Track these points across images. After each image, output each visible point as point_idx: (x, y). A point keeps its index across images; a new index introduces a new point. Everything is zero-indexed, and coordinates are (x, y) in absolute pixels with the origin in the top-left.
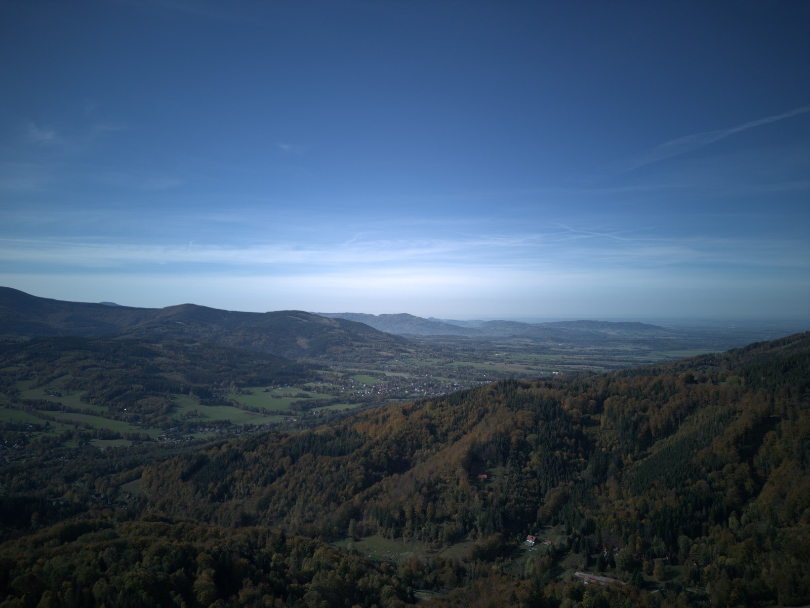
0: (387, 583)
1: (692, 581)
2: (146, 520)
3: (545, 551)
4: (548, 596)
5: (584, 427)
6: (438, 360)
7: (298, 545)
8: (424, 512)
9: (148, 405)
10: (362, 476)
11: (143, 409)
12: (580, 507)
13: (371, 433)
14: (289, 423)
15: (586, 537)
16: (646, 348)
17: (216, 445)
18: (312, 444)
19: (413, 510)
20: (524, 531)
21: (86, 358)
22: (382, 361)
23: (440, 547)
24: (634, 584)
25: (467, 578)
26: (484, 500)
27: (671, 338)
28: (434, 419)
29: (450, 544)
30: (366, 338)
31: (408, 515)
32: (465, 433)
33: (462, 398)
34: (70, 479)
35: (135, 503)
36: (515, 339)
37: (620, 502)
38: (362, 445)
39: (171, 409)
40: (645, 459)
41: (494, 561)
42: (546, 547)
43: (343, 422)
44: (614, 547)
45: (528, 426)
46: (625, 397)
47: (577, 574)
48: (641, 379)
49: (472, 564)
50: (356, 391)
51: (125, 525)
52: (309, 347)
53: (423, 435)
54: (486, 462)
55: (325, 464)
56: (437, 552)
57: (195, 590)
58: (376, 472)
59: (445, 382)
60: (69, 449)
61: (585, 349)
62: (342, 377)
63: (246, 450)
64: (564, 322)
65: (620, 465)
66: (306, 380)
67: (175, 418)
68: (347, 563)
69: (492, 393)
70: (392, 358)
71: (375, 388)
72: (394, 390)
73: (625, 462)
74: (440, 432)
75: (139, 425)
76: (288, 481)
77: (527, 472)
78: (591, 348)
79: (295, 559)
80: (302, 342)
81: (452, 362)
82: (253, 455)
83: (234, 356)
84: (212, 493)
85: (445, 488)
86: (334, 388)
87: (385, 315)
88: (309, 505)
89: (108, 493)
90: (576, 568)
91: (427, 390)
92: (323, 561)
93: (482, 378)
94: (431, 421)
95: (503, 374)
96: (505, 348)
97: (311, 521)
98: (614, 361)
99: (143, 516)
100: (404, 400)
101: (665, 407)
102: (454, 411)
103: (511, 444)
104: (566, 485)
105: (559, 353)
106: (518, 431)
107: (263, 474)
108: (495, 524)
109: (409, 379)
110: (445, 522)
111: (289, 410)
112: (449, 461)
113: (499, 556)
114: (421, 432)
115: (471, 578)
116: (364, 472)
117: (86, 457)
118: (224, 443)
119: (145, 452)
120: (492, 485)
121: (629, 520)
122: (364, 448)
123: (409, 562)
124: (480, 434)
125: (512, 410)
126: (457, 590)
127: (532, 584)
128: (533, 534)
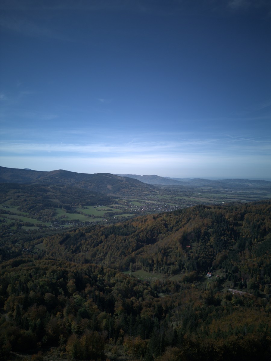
0: (146, 289)
2: (46, 259)
3: (215, 279)
4: (216, 298)
5: (235, 227)
6: (169, 196)
7: (109, 272)
8: (162, 261)
9: (45, 212)
10: (136, 245)
11: (43, 214)
12: (232, 261)
13: (139, 227)
14: (104, 222)
15: (234, 274)
16: (266, 192)
17: (73, 230)
18: (114, 230)
19: (158, 260)
20: (206, 271)
21: (19, 192)
22: (144, 196)
23: (169, 276)
24: (255, 295)
25: (181, 289)
26: (189, 256)
28: (167, 221)
29: (173, 275)
30: (137, 186)
31: (155, 262)
32: (181, 228)
33: (180, 212)
34: (14, 242)
35: (41, 253)
36: (205, 187)
37: (250, 259)
38: (135, 231)
39: (54, 214)
40: (263, 241)
41: (193, 283)
42: (216, 278)
43: (127, 222)
44: (247, 279)
45: (209, 225)
46: (254, 213)
47: (230, 290)
48: (262, 206)
49: (183, 284)
50: (132, 209)
51: (38, 261)
52: (112, 189)
53: (162, 228)
54: (190, 240)
55: (120, 239)
56: (168, 278)
57: (67, 287)
58: (141, 243)
59: (172, 205)
60: (13, 230)
61: (237, 192)
62: (127, 202)
63: (86, 232)
64: (228, 179)
65: (251, 244)
66: (111, 203)
67: (56, 218)
68: (129, 280)
69: (193, 211)
70: (149, 194)
71: (141, 208)
72: (149, 209)
73: (253, 242)
74: (169, 227)
75: (41, 221)
76: (104, 246)
77: (208, 246)
78: (240, 192)
79: (107, 277)
80: (109, 187)
81: (175, 197)
82: (89, 234)
83: (81, 192)
84: (73, 250)
85: (172, 251)
86: (123, 207)
87: (146, 176)
88: (113, 256)
89: (30, 248)
90: (229, 287)
91: (164, 209)
92: (119, 279)
93: (189, 204)
94: (166, 222)
95: (199, 203)
96: (200, 191)
97: (114, 263)
98: (251, 197)
99: (45, 258)
100: (154, 213)
102: (176, 218)
103: (202, 233)
105: (225, 193)
106: (204, 228)
107: (93, 242)
108: (193, 267)
109: (156, 204)
110: (171, 265)
111: (104, 216)
112: (173, 240)
113: (195, 281)
115: (182, 289)
116: (136, 243)
117: (20, 233)
118: (77, 229)
119: (44, 232)
120: (192, 250)
121: (254, 267)
123: (155, 281)
124: (187, 228)
125: (202, 218)
126: (176, 294)
127: (209, 293)
128: (210, 272)
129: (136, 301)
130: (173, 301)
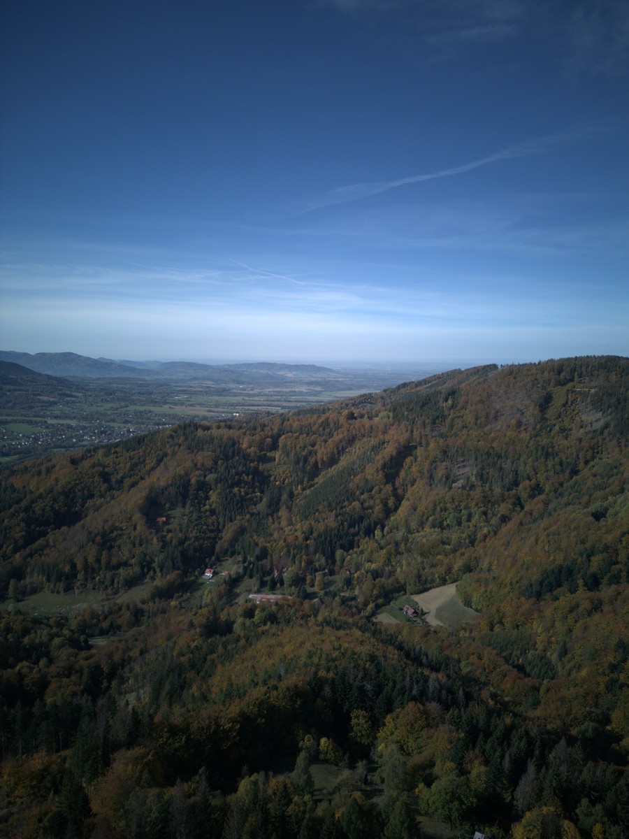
0: (58, 635)
1: (345, 587)
3: (222, 581)
4: (224, 620)
6: (112, 405)
8: (98, 561)
10: (24, 533)
12: (255, 537)
13: (32, 486)
15: (260, 563)
16: (318, 389)
19: (86, 560)
20: (203, 566)
22: (42, 406)
23: (116, 593)
24: (298, 597)
25: (145, 618)
26: (163, 541)
27: (340, 379)
28: (108, 466)
29: (127, 589)
30: (20, 381)
31: (79, 566)
32: (142, 479)
33: (139, 443)
36: (196, 382)
37: (290, 528)
38: (22, 500)
40: (313, 488)
41: (172, 597)
42: (223, 577)
44: (283, 568)
45: (208, 467)
46: (297, 434)
47: (251, 596)
48: (311, 417)
49: (151, 604)
50: (10, 442)
53: (96, 484)
54: (165, 504)
56: (113, 598)
58: (40, 527)
59: (119, 427)
61: (264, 390)
64: (244, 364)
65: (291, 495)
68: (9, 623)
69: (171, 437)
70: (55, 403)
71: (34, 438)
72: (59, 439)
73: (295, 493)
74: (114, 480)
77: (206, 511)
78: (270, 390)
81: (127, 406)
85: (121, 535)
87: (44, 354)
90: (250, 591)
91: (99, 437)
93: (161, 422)
95: (183, 417)
96: (186, 391)
98: (290, 401)
100: (72, 449)
101: (330, 441)
102: (130, 457)
103: (191, 485)
104: (244, 519)
105: (241, 394)
106: (197, 472)
108: (173, 563)
109: (77, 426)
110: (122, 568)
112: (125, 508)
113: (178, 592)
114: (93, 481)
115: (149, 617)
116: (25, 528)
120: (171, 527)
121: (297, 543)
122: (24, 503)
123: (82, 613)
124: (159, 478)
125: (193, 452)
126: (134, 630)
127: (209, 612)
128: (211, 568)
129: (31, 669)
130: (128, 647)
